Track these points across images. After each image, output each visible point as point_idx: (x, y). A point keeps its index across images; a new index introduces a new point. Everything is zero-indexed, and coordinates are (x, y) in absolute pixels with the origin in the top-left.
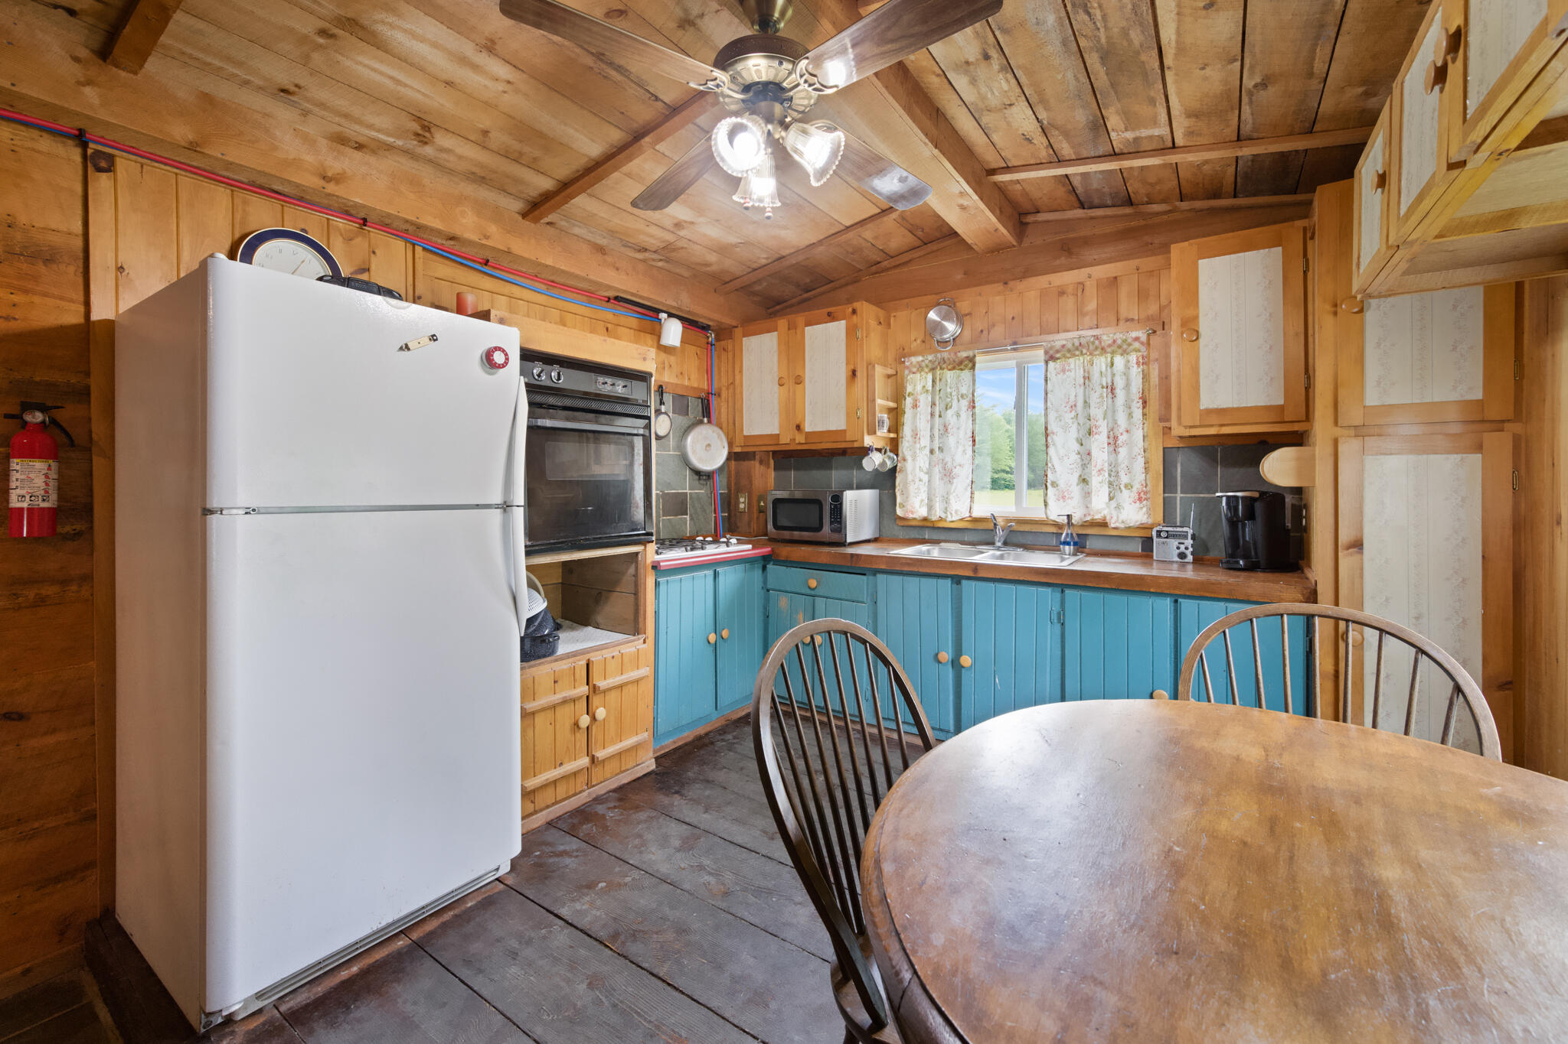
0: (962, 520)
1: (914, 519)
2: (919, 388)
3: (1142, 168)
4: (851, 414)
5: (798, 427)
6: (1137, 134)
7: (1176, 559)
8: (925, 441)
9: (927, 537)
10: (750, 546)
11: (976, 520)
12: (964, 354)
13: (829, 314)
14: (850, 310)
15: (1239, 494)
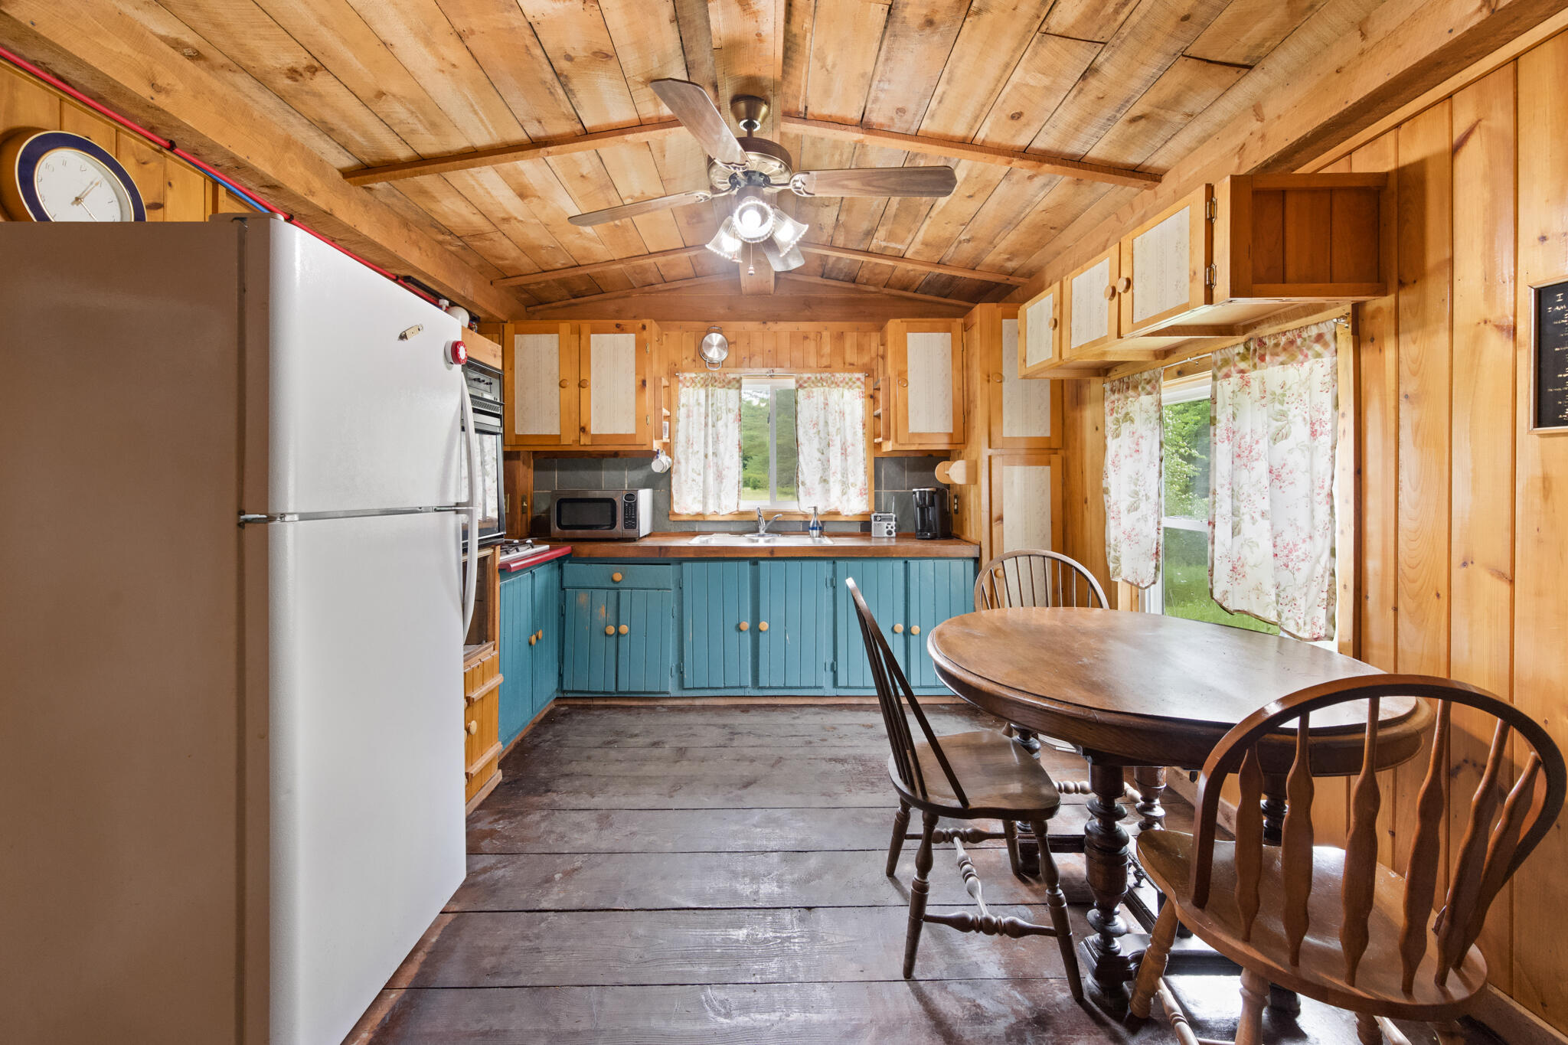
0: (731, 514)
1: (688, 514)
2: (692, 401)
3: (876, 264)
4: (641, 420)
5: (583, 430)
6: (889, 244)
7: (886, 535)
8: (699, 446)
9: (697, 530)
10: (547, 547)
11: (742, 513)
12: (732, 376)
13: (618, 326)
14: (640, 325)
15: (927, 490)
